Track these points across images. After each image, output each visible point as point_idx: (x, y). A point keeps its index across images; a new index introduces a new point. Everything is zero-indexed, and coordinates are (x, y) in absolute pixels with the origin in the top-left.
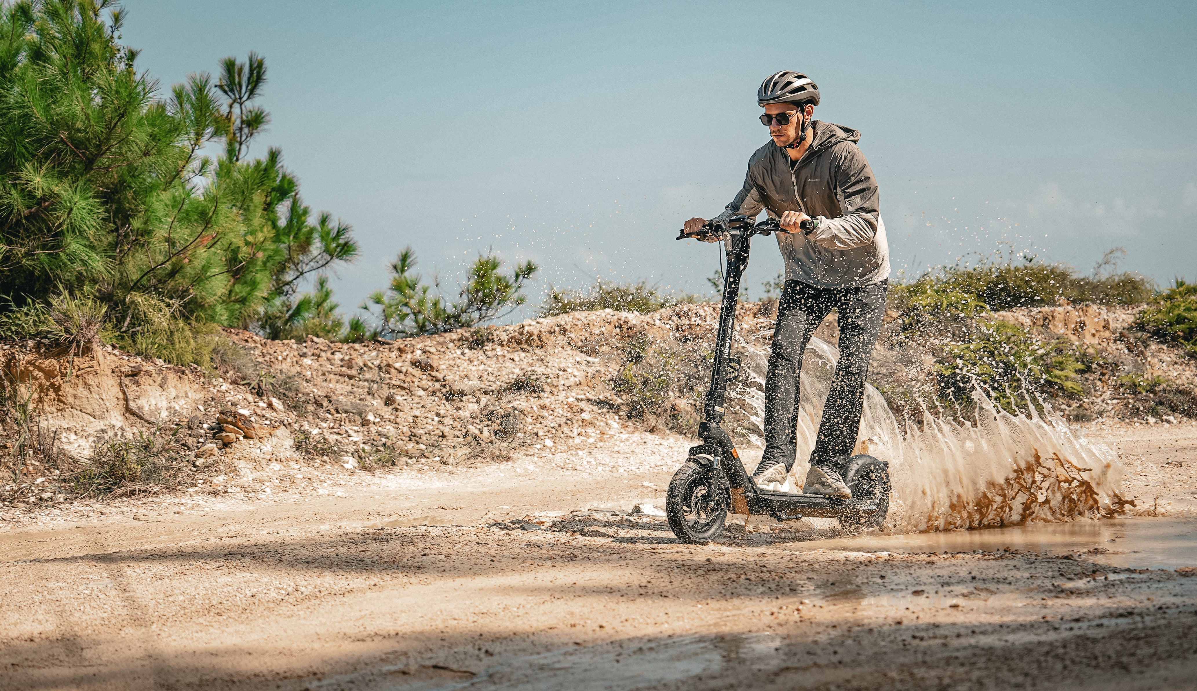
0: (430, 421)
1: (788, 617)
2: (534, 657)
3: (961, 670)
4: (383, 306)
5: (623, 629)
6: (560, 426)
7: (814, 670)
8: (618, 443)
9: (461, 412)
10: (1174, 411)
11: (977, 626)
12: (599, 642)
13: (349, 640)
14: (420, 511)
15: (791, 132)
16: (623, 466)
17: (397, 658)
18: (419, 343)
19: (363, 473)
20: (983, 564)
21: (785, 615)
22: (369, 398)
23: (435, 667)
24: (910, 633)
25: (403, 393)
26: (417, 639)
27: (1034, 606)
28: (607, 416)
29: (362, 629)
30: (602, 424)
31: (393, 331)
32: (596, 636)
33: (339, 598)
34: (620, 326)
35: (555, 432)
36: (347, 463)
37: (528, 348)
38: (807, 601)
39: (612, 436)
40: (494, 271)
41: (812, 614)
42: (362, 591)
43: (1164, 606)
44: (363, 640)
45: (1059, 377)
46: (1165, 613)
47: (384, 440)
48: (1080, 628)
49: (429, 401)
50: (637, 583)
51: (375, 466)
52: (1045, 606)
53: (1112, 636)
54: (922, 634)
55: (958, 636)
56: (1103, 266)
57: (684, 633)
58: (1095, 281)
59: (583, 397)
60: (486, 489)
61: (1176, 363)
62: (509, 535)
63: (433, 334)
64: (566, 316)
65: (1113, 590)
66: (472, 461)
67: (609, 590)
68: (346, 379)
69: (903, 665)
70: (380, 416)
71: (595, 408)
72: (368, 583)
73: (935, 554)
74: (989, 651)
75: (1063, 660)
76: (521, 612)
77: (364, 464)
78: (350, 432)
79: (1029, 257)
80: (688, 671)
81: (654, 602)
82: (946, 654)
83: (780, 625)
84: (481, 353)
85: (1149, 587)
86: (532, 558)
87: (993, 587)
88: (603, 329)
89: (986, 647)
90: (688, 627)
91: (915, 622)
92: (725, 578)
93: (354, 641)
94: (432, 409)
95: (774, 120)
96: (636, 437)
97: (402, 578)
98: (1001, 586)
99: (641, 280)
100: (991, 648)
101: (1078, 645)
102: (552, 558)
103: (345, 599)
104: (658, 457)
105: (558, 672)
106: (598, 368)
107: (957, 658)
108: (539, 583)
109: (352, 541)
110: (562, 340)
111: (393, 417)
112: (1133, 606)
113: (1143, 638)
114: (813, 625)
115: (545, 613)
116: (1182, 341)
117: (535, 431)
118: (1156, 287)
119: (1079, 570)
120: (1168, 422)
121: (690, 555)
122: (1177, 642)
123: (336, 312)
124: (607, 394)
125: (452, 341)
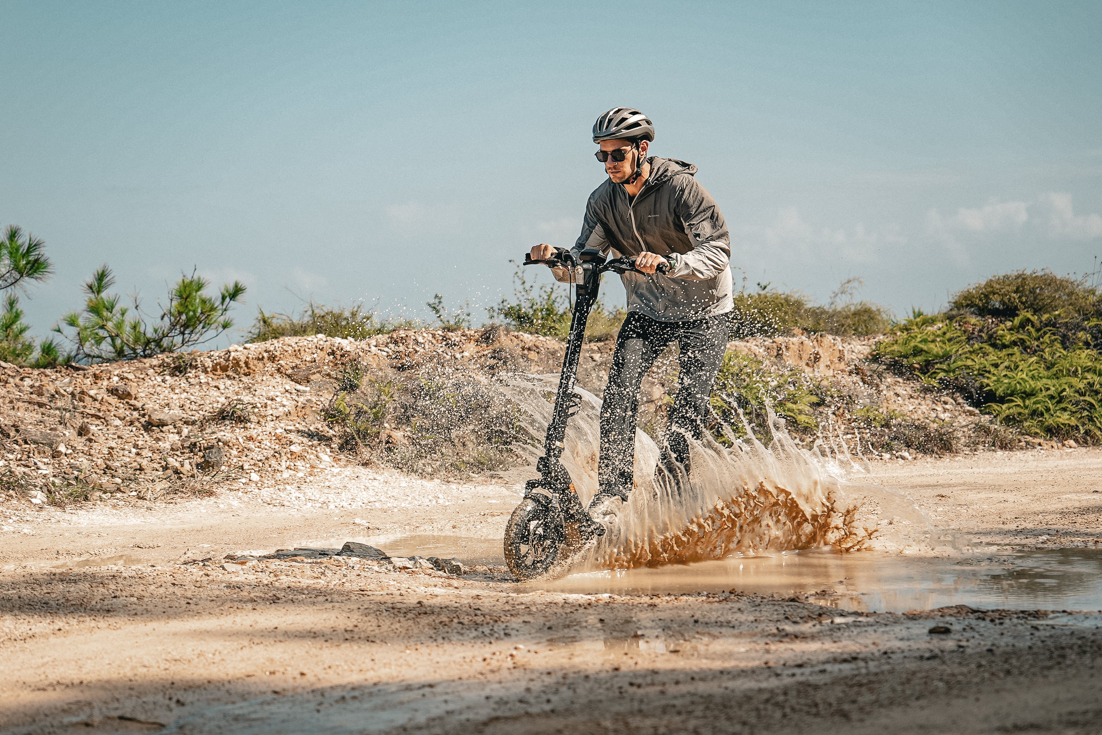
0: (127, 452)
1: (500, 663)
2: (230, 707)
3: (677, 719)
4: (78, 329)
5: (326, 676)
6: (267, 459)
7: (525, 719)
8: (329, 477)
9: (160, 443)
10: (909, 446)
11: (695, 672)
12: (300, 690)
13: (28, 689)
14: (114, 550)
15: (627, 168)
16: (335, 502)
17: (81, 708)
18: (116, 369)
19: (52, 509)
20: (706, 606)
21: (498, 661)
22: (60, 427)
23: (121, 718)
24: (628, 680)
25: (98, 422)
26: (103, 688)
27: (756, 651)
28: (318, 449)
29: (43, 677)
30: (312, 456)
31: (89, 356)
32: (296, 685)
33: (19, 644)
34: (333, 353)
35: (260, 466)
36: (36, 497)
37: (234, 375)
38: (521, 646)
39: (323, 470)
40: (199, 293)
41: (526, 660)
42: (45, 636)
43: (889, 651)
44: (44, 690)
45: (792, 411)
46: (889, 658)
47: (76, 473)
48: (802, 674)
49: (126, 432)
50: (342, 627)
51: (66, 501)
52: (768, 651)
53: (834, 682)
54: (639, 681)
55: (677, 683)
56: (840, 295)
57: (391, 681)
58: (831, 310)
59: (292, 428)
60: (186, 526)
61: (912, 397)
62: (207, 575)
63: (131, 359)
64: (275, 341)
65: (839, 634)
66: (172, 496)
67: (312, 634)
68: (36, 407)
69: (618, 714)
70: (73, 447)
71: (305, 440)
72: (51, 627)
73: (657, 596)
74: (708, 699)
75: (783, 707)
76: (217, 658)
77: (53, 498)
78: (40, 464)
79: (763, 284)
80: (392, 721)
81: (360, 647)
82: (664, 702)
83: (492, 671)
84: (184, 380)
85: (875, 631)
86: (232, 601)
87: (715, 631)
88: (315, 356)
89: (705, 695)
90: (395, 674)
91: (633, 667)
92: (437, 621)
93: (34, 690)
94: (129, 440)
95: (610, 157)
96: (349, 471)
97: (89, 622)
98: (724, 630)
99: (356, 305)
100: (710, 696)
101: (799, 692)
102: (253, 601)
103: (26, 645)
104: (371, 492)
105: (254, 723)
106: (309, 398)
107: (674, 706)
108: (237, 627)
109: (37, 582)
110: (270, 367)
111: (87, 449)
112: (858, 651)
113: (866, 684)
114: (528, 672)
115: (242, 660)
116: (918, 374)
117: (241, 464)
118: (892, 317)
119: (805, 613)
120: (903, 458)
121: (400, 598)
122: (899, 688)
123: (27, 336)
124: (320, 426)
125: (152, 367)
